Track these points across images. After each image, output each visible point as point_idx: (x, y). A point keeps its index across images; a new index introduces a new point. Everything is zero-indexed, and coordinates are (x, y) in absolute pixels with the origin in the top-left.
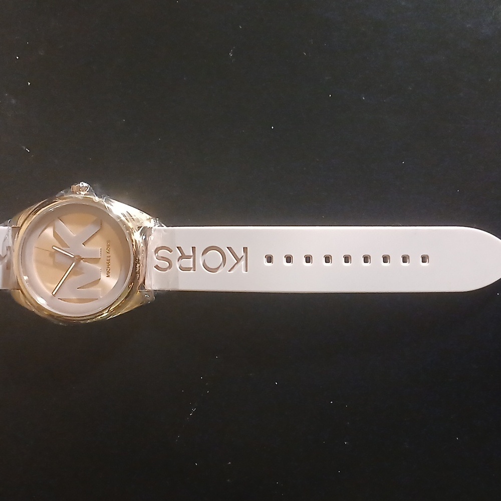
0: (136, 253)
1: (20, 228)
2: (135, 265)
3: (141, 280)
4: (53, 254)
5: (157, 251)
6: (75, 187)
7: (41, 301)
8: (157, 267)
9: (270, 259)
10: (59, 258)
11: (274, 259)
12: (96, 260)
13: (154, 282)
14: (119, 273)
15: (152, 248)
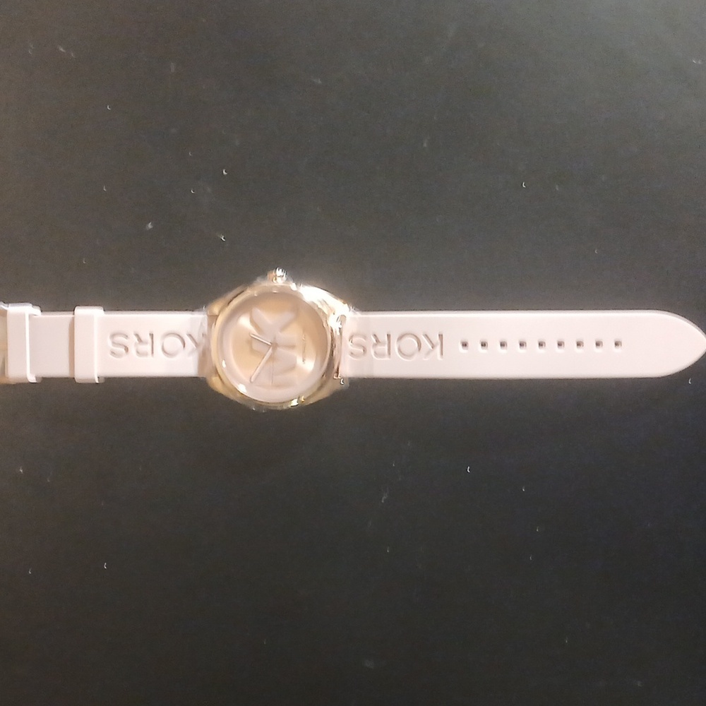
0: (333, 339)
1: (217, 317)
2: (332, 352)
3: (336, 368)
4: (251, 340)
5: (351, 337)
6: (271, 275)
7: (242, 389)
8: (352, 354)
9: (465, 345)
10: (256, 346)
11: (470, 344)
12: (292, 347)
13: (349, 368)
14: (315, 359)
15: (346, 335)
